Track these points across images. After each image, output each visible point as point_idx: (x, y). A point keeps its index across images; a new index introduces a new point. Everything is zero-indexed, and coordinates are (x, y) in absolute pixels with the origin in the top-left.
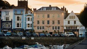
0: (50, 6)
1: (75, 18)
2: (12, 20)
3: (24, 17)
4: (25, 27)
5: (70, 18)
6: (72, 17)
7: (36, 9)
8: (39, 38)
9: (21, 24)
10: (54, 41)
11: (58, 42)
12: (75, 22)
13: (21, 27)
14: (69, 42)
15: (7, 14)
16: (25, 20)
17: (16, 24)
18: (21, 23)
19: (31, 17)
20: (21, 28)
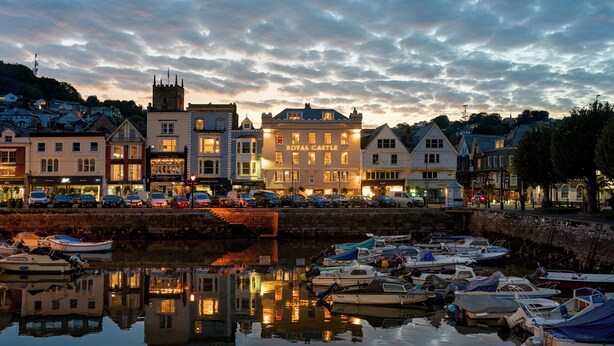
0: (308, 106)
1: (393, 146)
2: (186, 149)
3: (230, 140)
4: (233, 174)
5: (379, 146)
6: (387, 144)
7: (270, 114)
8: (323, 214)
9: (217, 162)
10: (372, 221)
11: (385, 225)
12: (394, 159)
13: (217, 172)
14: (419, 222)
15: (168, 129)
16: (233, 152)
17: (203, 164)
18: (219, 160)
19: (253, 140)
20: (218, 176)
